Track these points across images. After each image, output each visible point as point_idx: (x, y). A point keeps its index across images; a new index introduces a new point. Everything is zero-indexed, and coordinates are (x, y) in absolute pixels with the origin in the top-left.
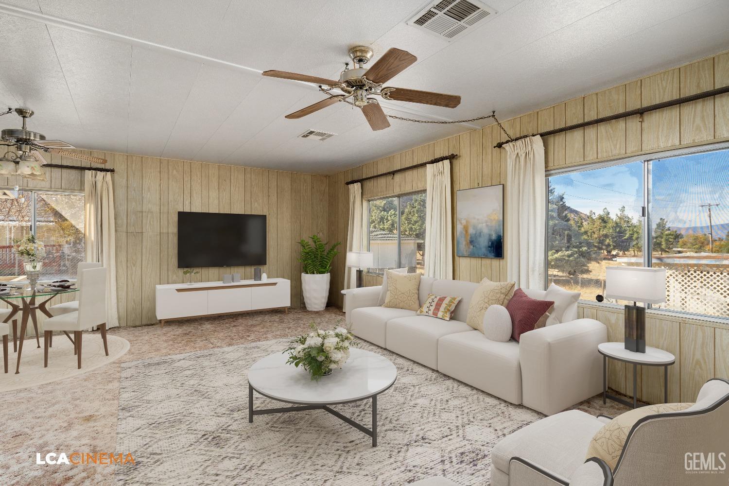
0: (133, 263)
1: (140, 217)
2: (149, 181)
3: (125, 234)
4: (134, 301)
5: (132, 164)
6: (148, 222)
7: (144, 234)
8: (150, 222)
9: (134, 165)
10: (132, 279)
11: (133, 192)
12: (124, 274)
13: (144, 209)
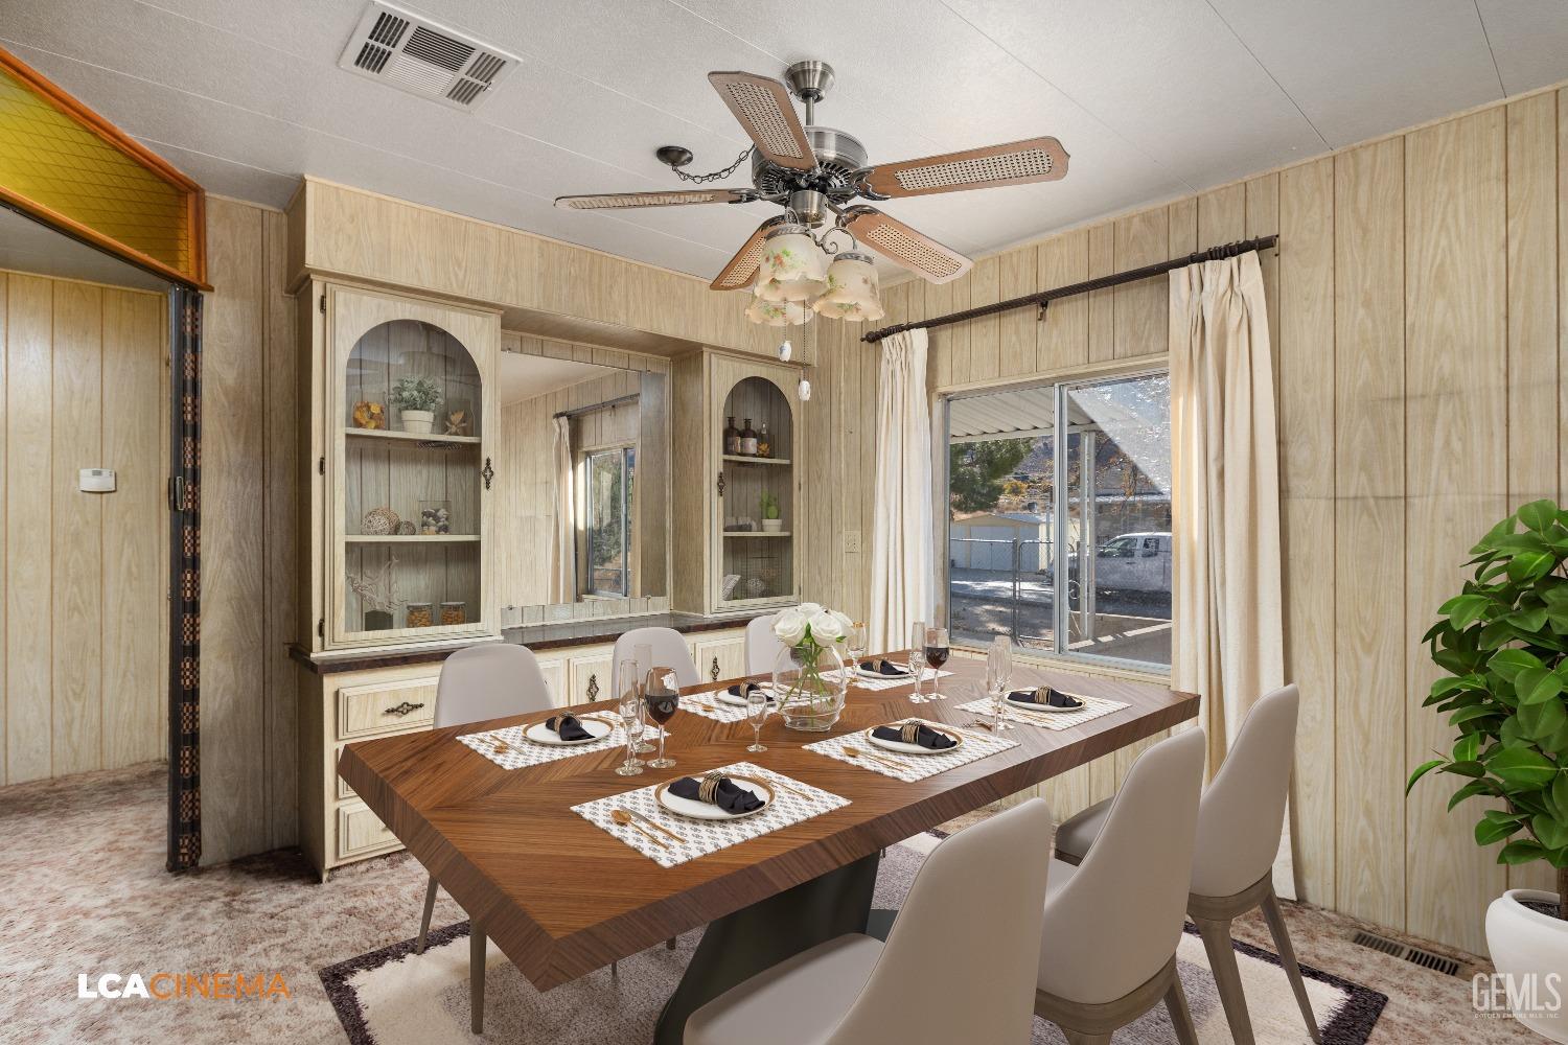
0: (1362, 639)
1: (1394, 426)
2: (1444, 242)
3: (1324, 506)
4: (1368, 812)
5: (1356, 186)
6: (1438, 443)
7: (1415, 502)
8: (1447, 443)
9: (1363, 189)
10: (1356, 705)
11: (1361, 312)
12: (1321, 679)
13: (1416, 385)
